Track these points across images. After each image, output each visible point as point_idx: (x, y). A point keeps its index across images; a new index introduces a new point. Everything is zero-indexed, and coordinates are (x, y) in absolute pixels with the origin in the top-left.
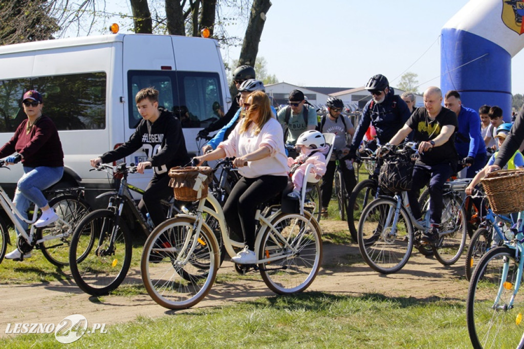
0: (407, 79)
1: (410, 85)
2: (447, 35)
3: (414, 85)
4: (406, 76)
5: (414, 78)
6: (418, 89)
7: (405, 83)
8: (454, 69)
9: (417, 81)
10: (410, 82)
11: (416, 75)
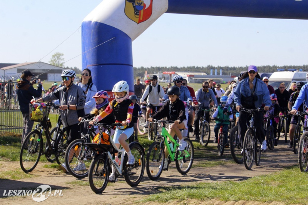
0: (56, 57)
1: (58, 62)
2: (85, 26)
3: (61, 62)
4: (56, 55)
5: (61, 56)
6: (64, 64)
7: (54, 60)
8: (91, 49)
9: (63, 59)
10: (58, 59)
11: (63, 55)
